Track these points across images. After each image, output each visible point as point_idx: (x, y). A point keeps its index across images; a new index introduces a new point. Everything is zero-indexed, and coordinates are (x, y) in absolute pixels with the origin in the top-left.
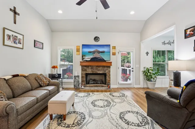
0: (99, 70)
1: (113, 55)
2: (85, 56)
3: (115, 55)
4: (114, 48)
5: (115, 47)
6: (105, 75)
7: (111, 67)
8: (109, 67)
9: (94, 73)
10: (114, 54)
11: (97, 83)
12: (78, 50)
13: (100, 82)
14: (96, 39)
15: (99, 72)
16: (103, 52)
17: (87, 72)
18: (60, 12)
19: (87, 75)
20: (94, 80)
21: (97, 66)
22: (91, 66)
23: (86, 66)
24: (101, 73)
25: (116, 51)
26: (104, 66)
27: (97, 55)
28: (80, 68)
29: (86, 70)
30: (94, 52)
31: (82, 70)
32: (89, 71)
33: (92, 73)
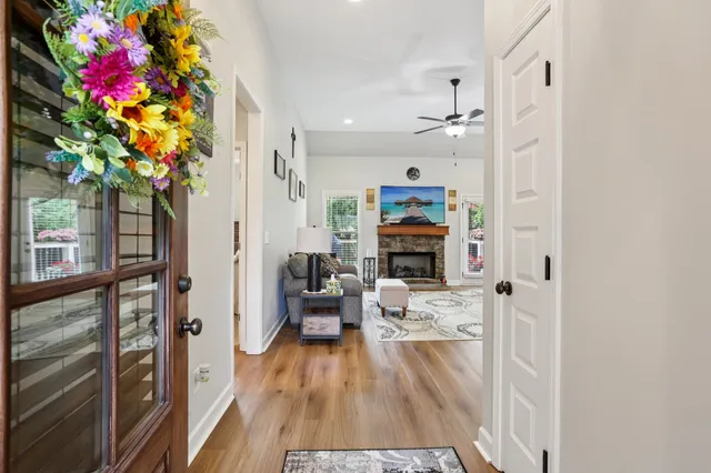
0: (420, 245)
1: (450, 209)
2: (387, 213)
3: (455, 209)
4: (453, 193)
5: (455, 191)
6: (432, 256)
7: (446, 237)
8: (442, 238)
9: (408, 251)
10: (453, 208)
11: (412, 276)
12: (370, 199)
13: (419, 274)
14: (412, 173)
15: (418, 250)
16: (429, 203)
17: (392, 250)
18: (348, 121)
19: (391, 255)
20: (406, 269)
21: (415, 236)
22: (400, 235)
23: (388, 236)
24: (423, 250)
25: (458, 201)
26: (429, 237)
27: (415, 211)
28: (375, 241)
29: (388, 245)
30: (408, 204)
31: (381, 245)
32: (397, 247)
33: (402, 250)
